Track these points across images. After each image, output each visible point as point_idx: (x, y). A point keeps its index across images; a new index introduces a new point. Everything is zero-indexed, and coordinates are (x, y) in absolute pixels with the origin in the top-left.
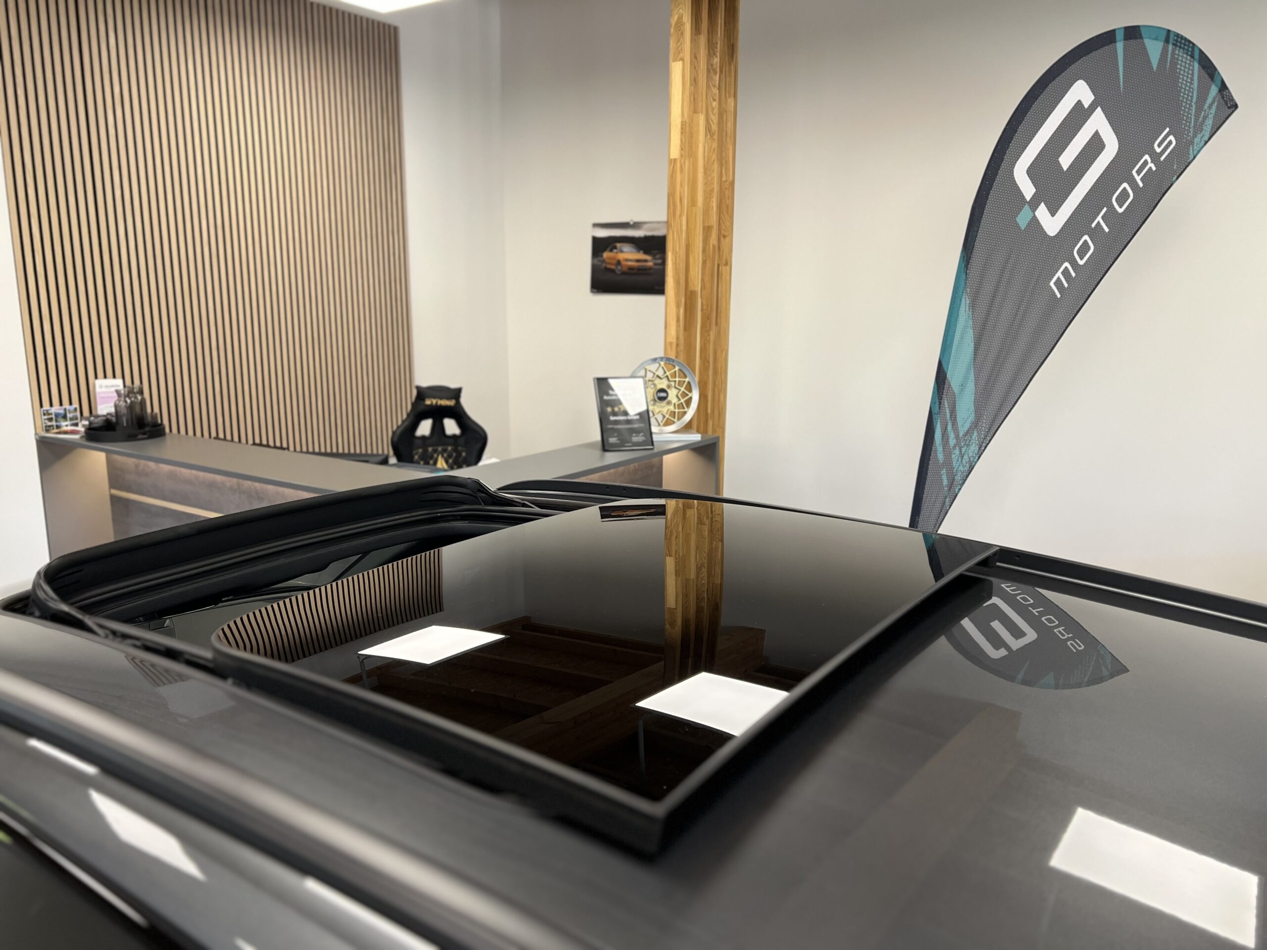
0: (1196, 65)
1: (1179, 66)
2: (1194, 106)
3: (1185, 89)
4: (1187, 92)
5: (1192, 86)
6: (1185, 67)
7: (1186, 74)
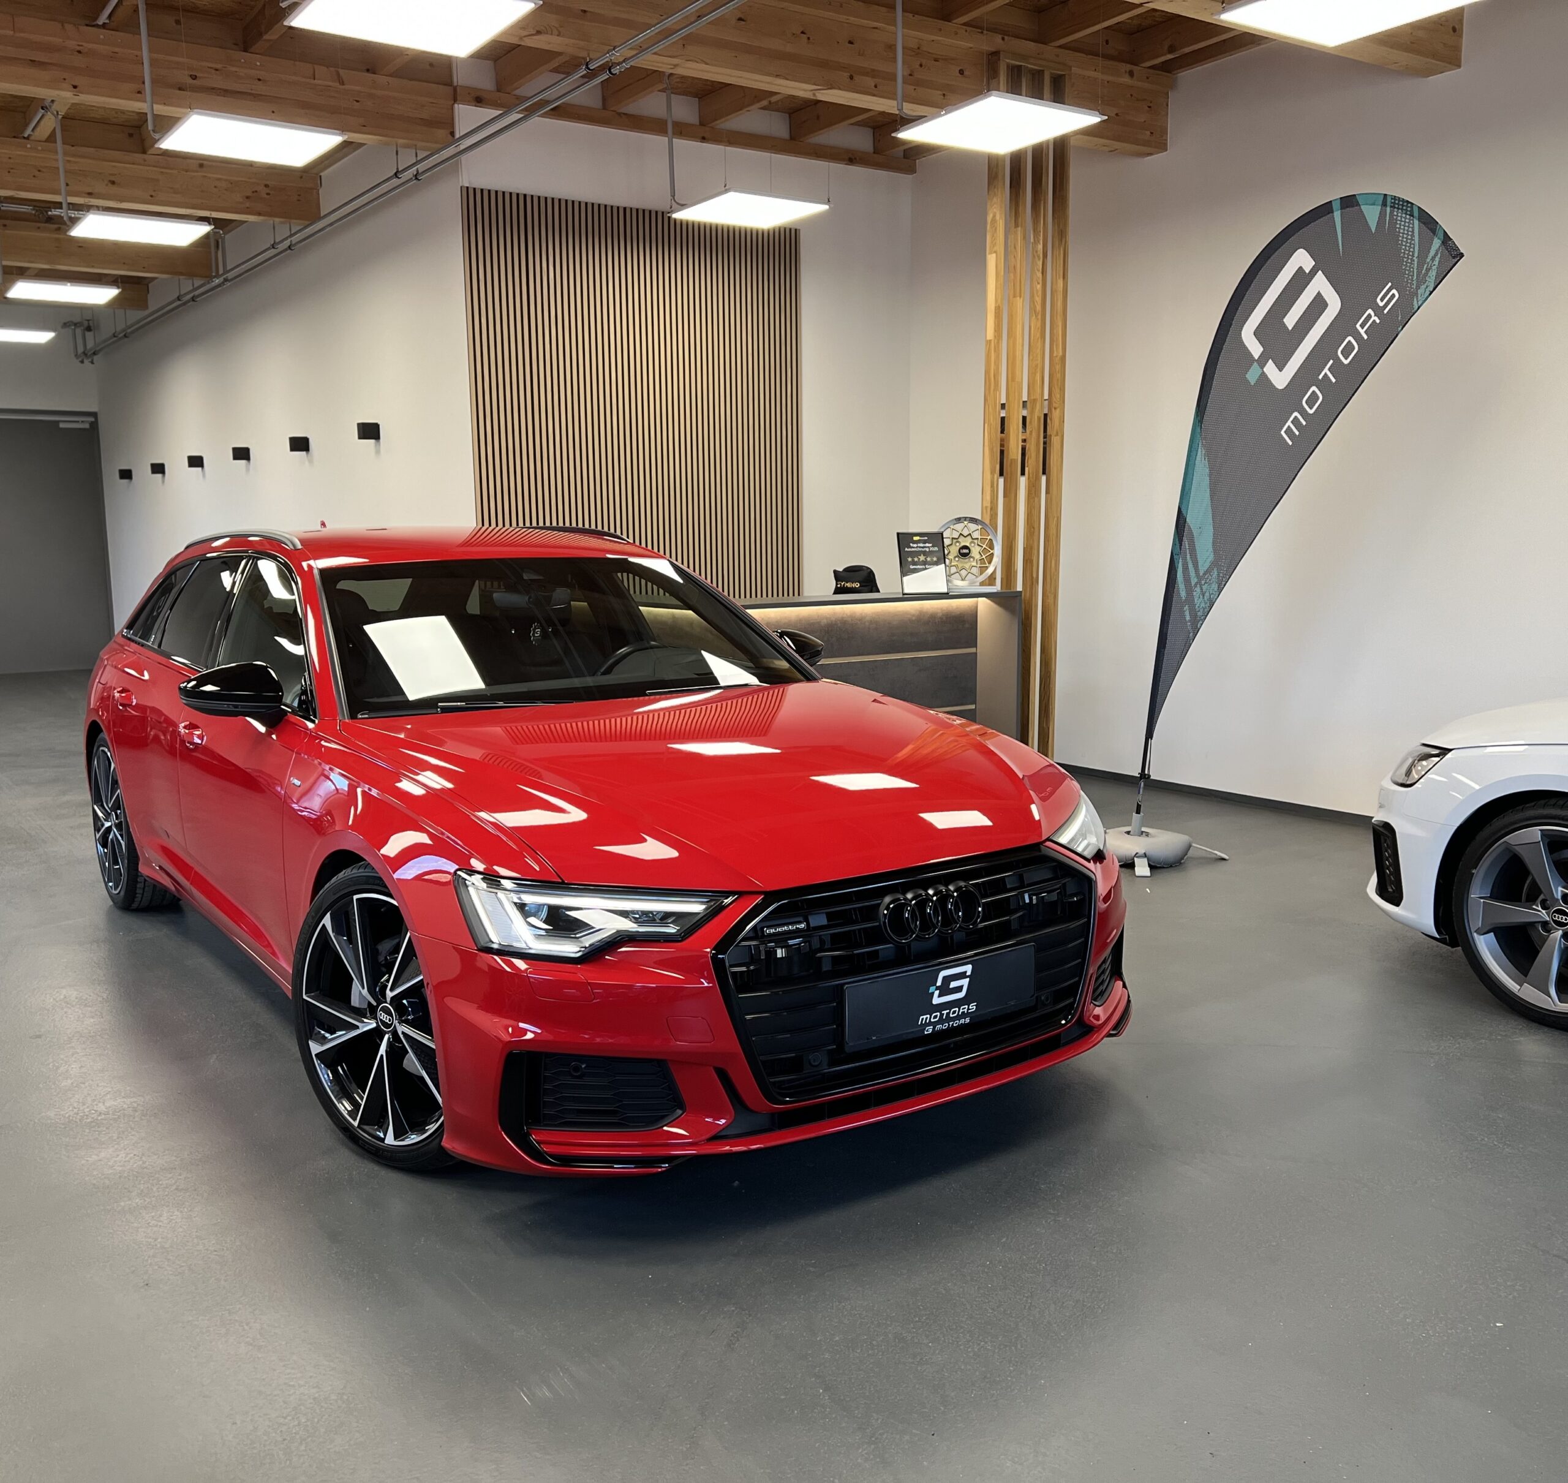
0: (1416, 222)
1: (1398, 226)
2: (1416, 260)
3: (1406, 246)
4: (1407, 248)
5: (1413, 242)
6: (1404, 226)
7: (1406, 232)
